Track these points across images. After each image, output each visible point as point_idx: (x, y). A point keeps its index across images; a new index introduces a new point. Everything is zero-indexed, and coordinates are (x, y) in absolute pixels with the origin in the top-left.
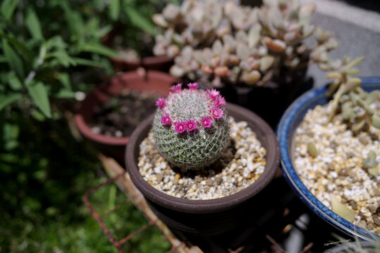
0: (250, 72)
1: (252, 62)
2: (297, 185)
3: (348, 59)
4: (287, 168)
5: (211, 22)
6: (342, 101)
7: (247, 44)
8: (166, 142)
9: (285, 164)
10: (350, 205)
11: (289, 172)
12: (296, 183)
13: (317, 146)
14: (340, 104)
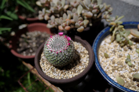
0: (80, 27)
1: (80, 23)
2: (102, 73)
3: (118, 17)
4: (97, 66)
5: (61, 5)
6: (116, 34)
7: (77, 14)
8: (52, 59)
9: (97, 64)
10: (122, 77)
11: (99, 68)
12: (101, 72)
13: (108, 53)
14: (115, 35)
